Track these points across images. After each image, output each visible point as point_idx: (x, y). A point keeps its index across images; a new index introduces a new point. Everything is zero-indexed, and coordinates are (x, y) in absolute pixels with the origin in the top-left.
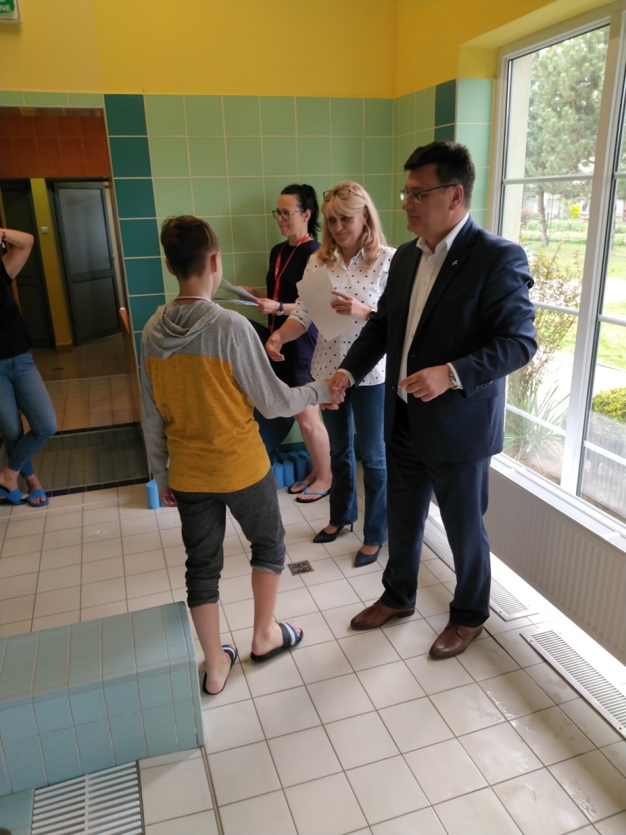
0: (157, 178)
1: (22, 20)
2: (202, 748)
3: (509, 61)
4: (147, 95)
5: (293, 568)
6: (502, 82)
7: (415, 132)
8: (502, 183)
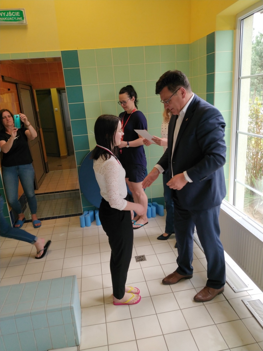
0: (84, 85)
1: (27, 24)
2: (78, 346)
3: (241, 20)
4: (79, 50)
5: (137, 258)
6: (238, 30)
7: (198, 58)
8: (239, 78)
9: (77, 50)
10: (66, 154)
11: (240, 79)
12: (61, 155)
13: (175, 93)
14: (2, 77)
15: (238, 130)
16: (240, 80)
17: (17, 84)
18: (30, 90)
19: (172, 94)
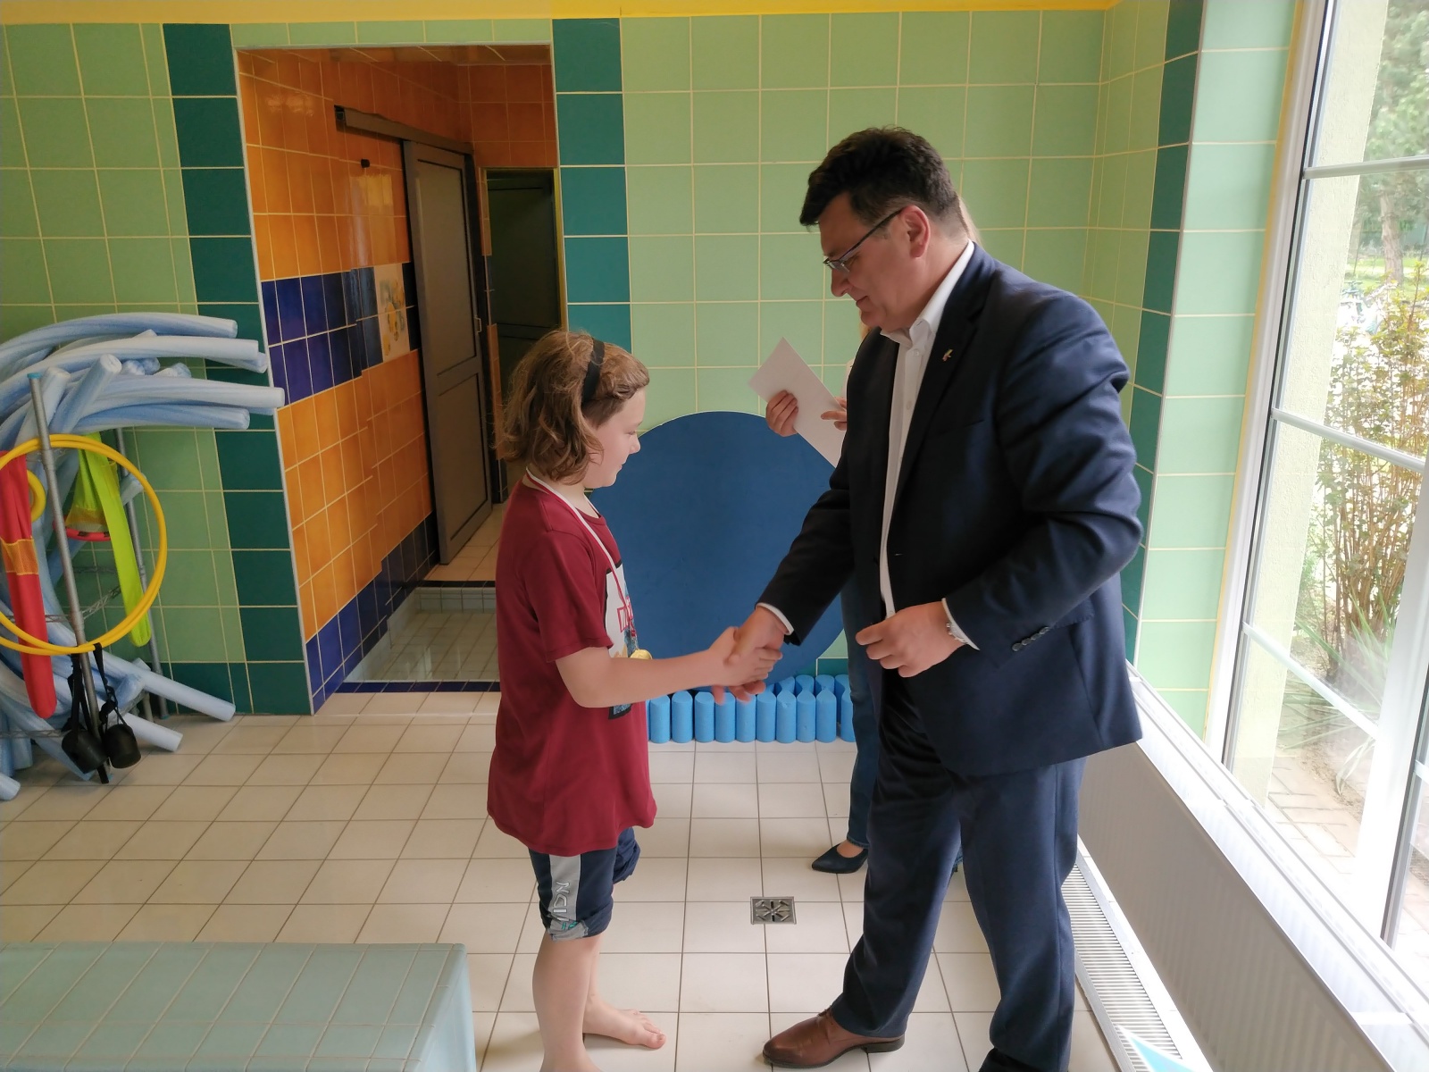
0: (637, 165)
4: (623, 19)
5: (760, 907)
7: (1133, 73)
8: (1302, 174)
9: (618, 19)
11: (1306, 176)
13: (879, 226)
14: (339, 110)
15: (1277, 406)
16: (1308, 182)
17: (405, 142)
18: (461, 170)
19: (866, 230)
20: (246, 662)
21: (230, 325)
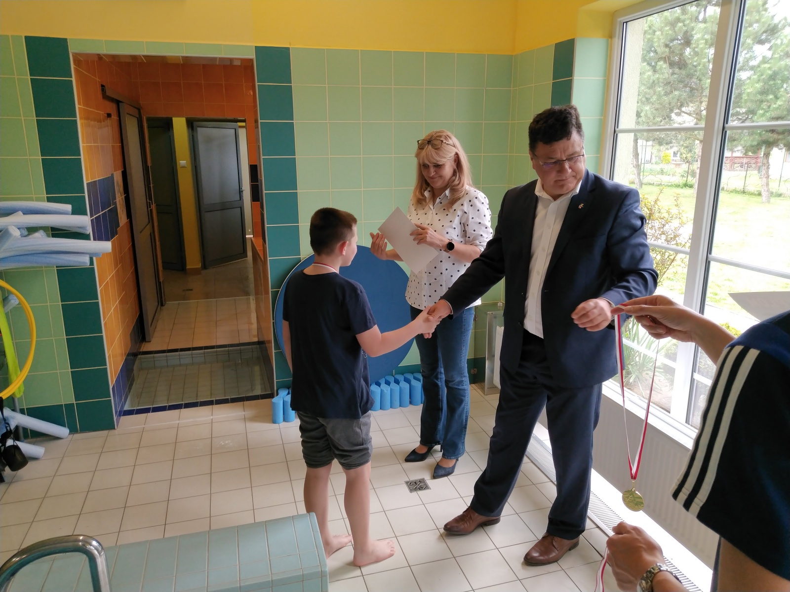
3: (624, 23)
4: (292, 48)
5: (410, 484)
7: (533, 85)
8: (615, 132)
9: (289, 48)
10: (199, 266)
12: (188, 267)
14: (103, 86)
16: (617, 135)
17: (120, 104)
18: (138, 118)
20: (75, 402)
21: (68, 207)
